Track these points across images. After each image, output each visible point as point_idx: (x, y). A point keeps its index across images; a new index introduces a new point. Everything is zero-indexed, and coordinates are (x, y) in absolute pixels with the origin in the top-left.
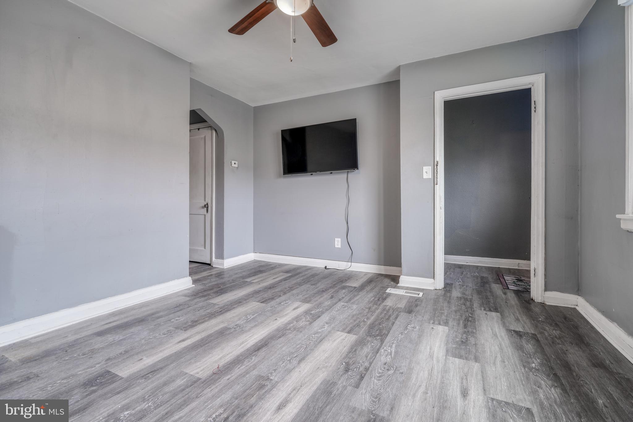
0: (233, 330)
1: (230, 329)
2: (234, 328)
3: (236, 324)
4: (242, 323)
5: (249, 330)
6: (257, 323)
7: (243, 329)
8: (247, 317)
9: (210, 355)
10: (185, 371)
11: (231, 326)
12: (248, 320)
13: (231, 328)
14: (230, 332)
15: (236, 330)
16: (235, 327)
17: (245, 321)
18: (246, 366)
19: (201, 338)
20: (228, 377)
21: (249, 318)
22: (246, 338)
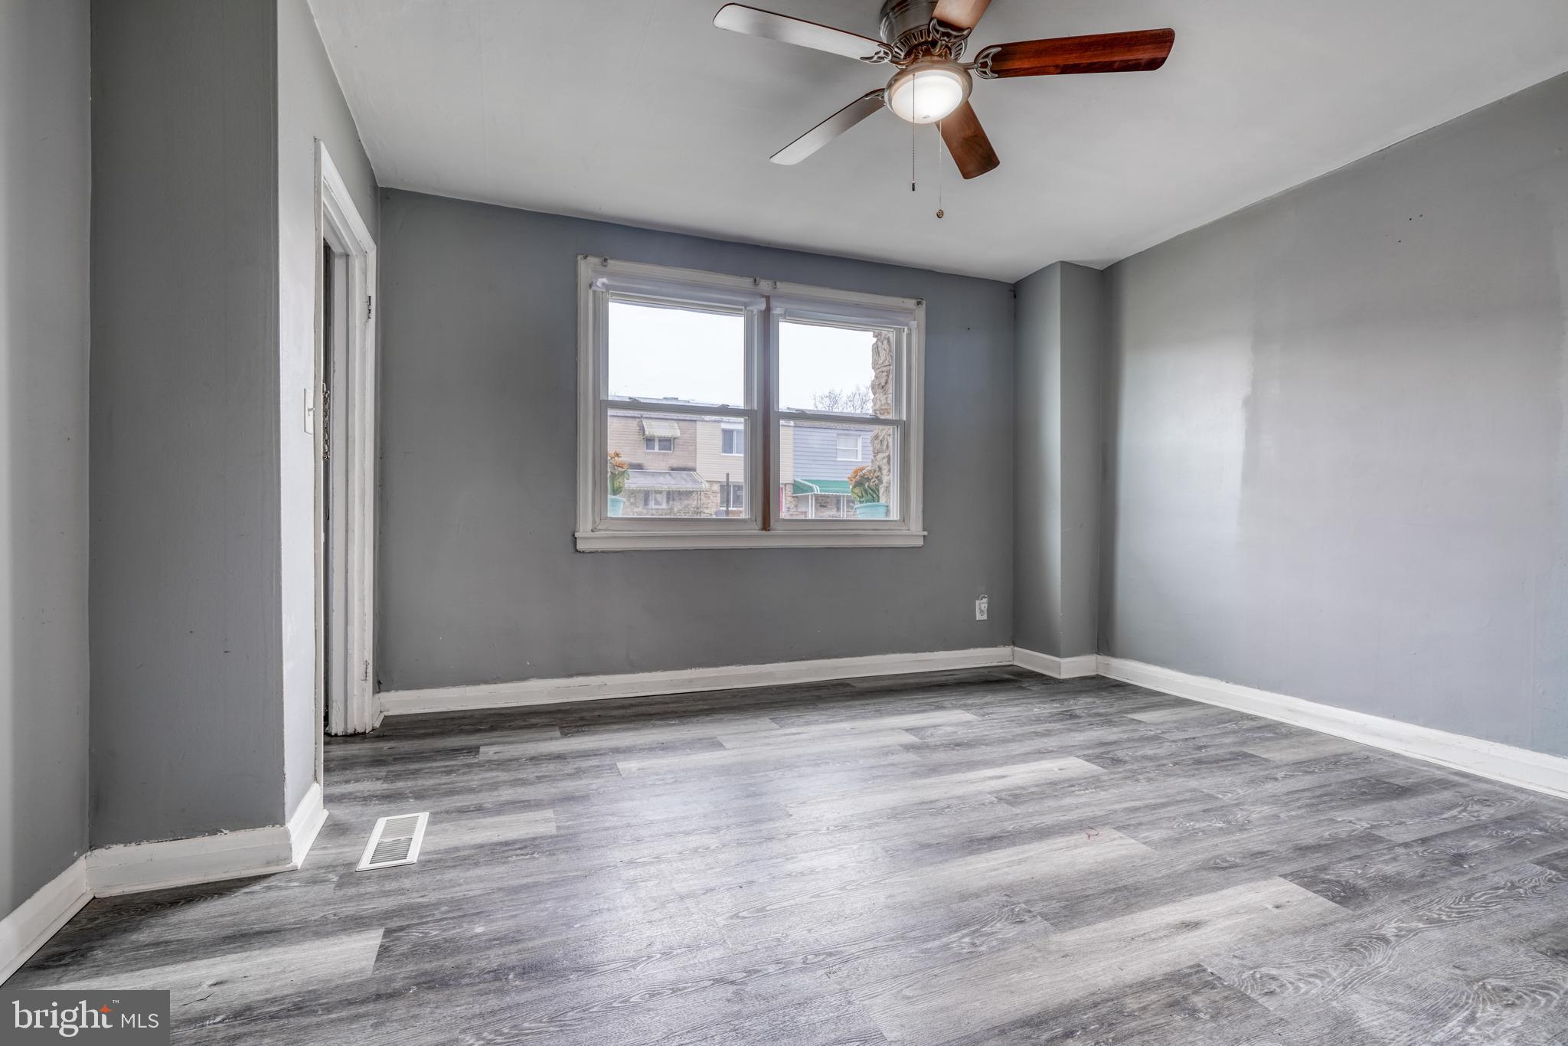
0: (1037, 909)
1: (1045, 917)
2: (1030, 911)
3: (1019, 927)
4: (998, 925)
5: (987, 891)
6: (954, 906)
7: (1005, 898)
8: (974, 945)
9: (1100, 859)
10: (1149, 849)
11: (1040, 924)
12: (974, 932)
13: (1039, 918)
14: (1046, 903)
15: (1026, 902)
16: (1026, 917)
17: (987, 929)
18: (1028, 821)
19: (1134, 916)
20: (1066, 818)
21: (967, 940)
22: (1007, 870)
